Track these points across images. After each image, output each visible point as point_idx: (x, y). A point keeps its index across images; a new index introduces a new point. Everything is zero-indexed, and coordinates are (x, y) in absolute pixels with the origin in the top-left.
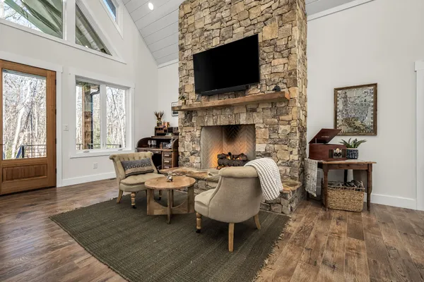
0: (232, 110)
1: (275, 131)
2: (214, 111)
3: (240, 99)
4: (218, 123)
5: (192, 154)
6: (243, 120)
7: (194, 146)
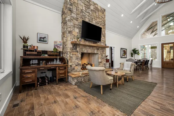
0: (93, 48)
1: (102, 56)
2: (87, 47)
3: (95, 45)
4: (88, 52)
5: (76, 66)
6: (96, 52)
7: (78, 61)
